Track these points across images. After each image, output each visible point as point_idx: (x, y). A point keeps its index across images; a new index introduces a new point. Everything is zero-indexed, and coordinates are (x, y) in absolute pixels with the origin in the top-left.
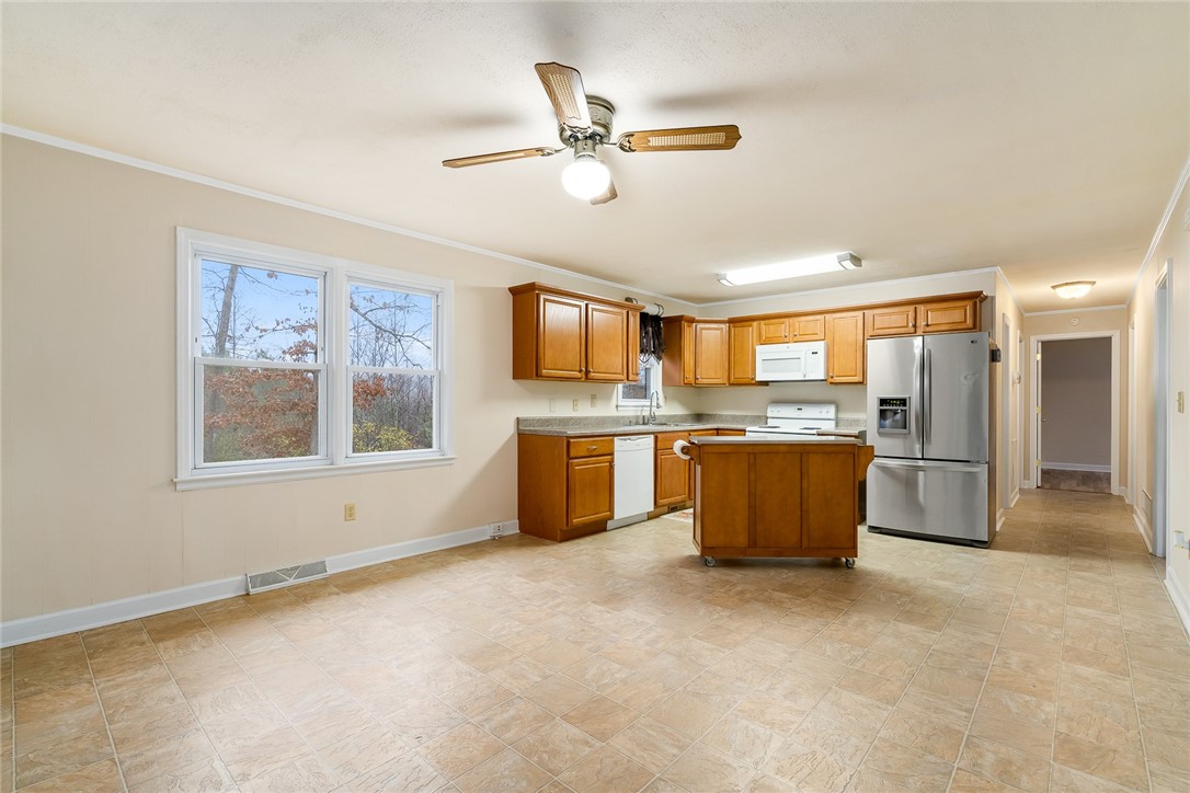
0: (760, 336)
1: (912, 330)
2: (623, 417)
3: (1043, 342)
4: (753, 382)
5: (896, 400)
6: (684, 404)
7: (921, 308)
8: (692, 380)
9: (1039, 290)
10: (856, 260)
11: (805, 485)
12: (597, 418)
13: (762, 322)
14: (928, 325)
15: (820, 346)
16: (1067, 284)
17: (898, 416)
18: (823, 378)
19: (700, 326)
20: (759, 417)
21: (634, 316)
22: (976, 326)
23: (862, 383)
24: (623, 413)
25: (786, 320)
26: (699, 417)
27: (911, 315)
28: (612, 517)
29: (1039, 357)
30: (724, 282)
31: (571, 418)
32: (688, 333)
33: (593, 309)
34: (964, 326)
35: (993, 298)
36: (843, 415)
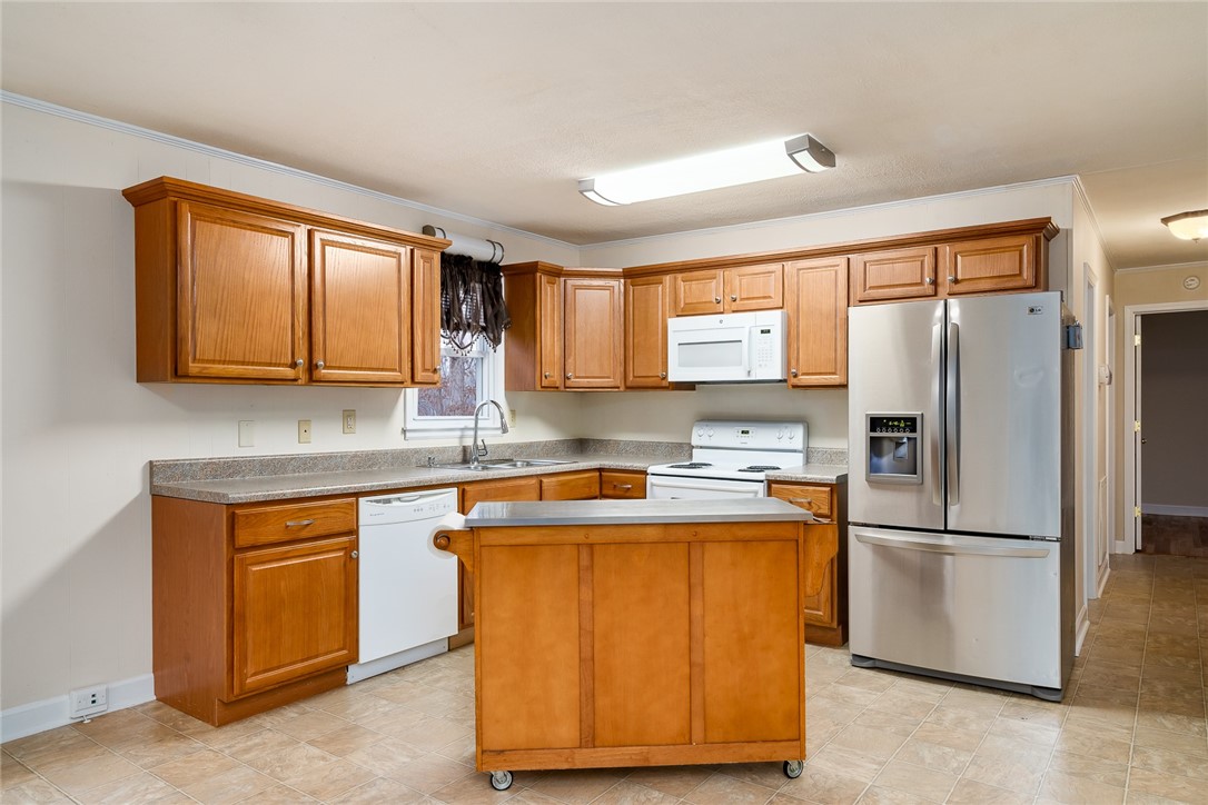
0: (676, 302)
1: (929, 289)
2: (417, 451)
3: (1142, 316)
4: (664, 383)
5: (899, 419)
6: (552, 421)
7: (946, 250)
8: (557, 379)
9: (1142, 226)
10: (824, 154)
11: (697, 611)
12: (355, 455)
13: (680, 276)
14: (956, 281)
15: (774, 320)
16: (1186, 215)
17: (904, 450)
18: (780, 378)
19: (571, 282)
20: (680, 445)
21: (427, 260)
22: (1040, 282)
23: (845, 386)
24: (414, 443)
25: (720, 272)
26: (581, 445)
27: (929, 261)
28: (354, 658)
29: (1138, 340)
30: (590, 195)
31: (292, 459)
32: (548, 295)
33: (325, 243)
34: (1019, 283)
35: (1068, 233)
36: (819, 443)
